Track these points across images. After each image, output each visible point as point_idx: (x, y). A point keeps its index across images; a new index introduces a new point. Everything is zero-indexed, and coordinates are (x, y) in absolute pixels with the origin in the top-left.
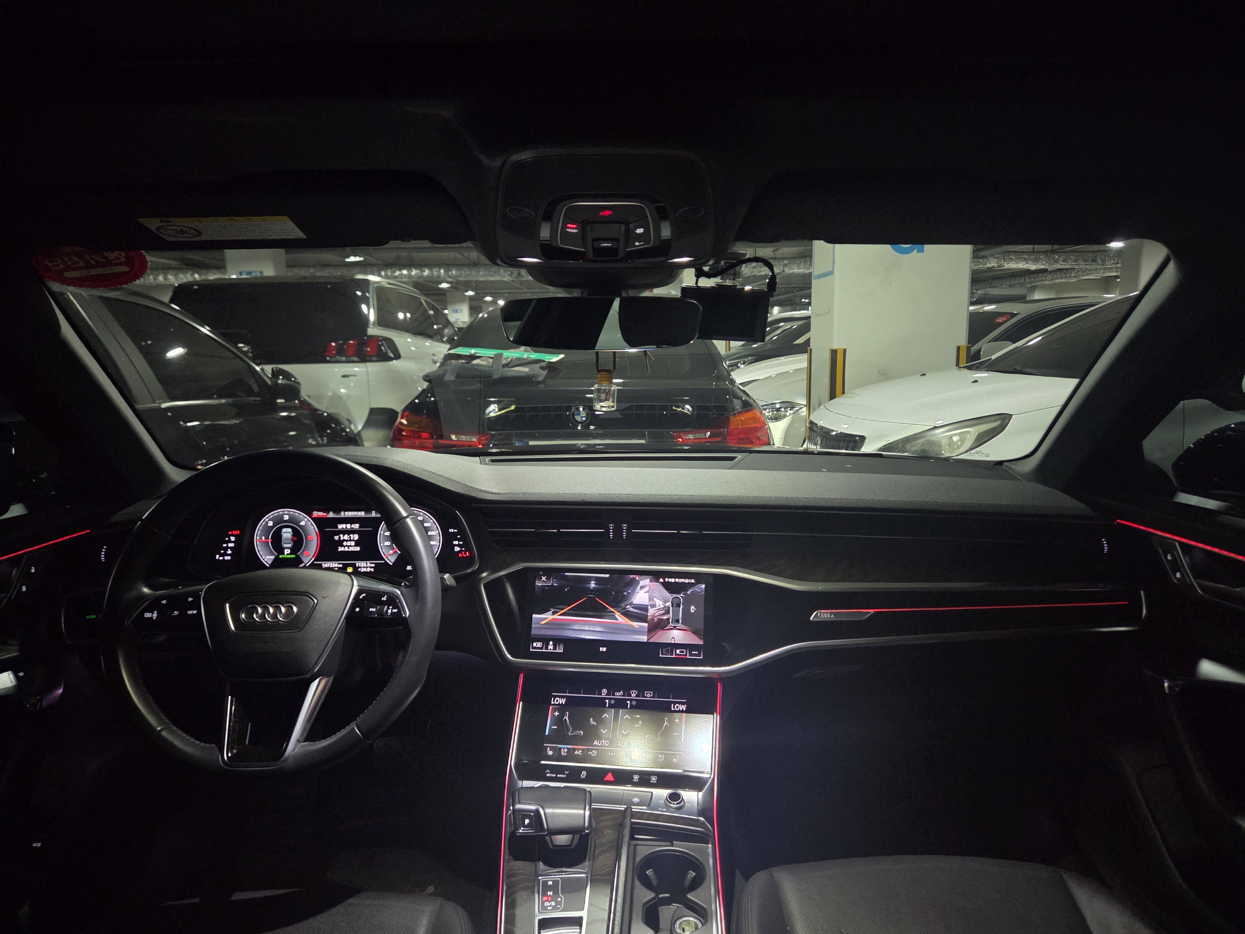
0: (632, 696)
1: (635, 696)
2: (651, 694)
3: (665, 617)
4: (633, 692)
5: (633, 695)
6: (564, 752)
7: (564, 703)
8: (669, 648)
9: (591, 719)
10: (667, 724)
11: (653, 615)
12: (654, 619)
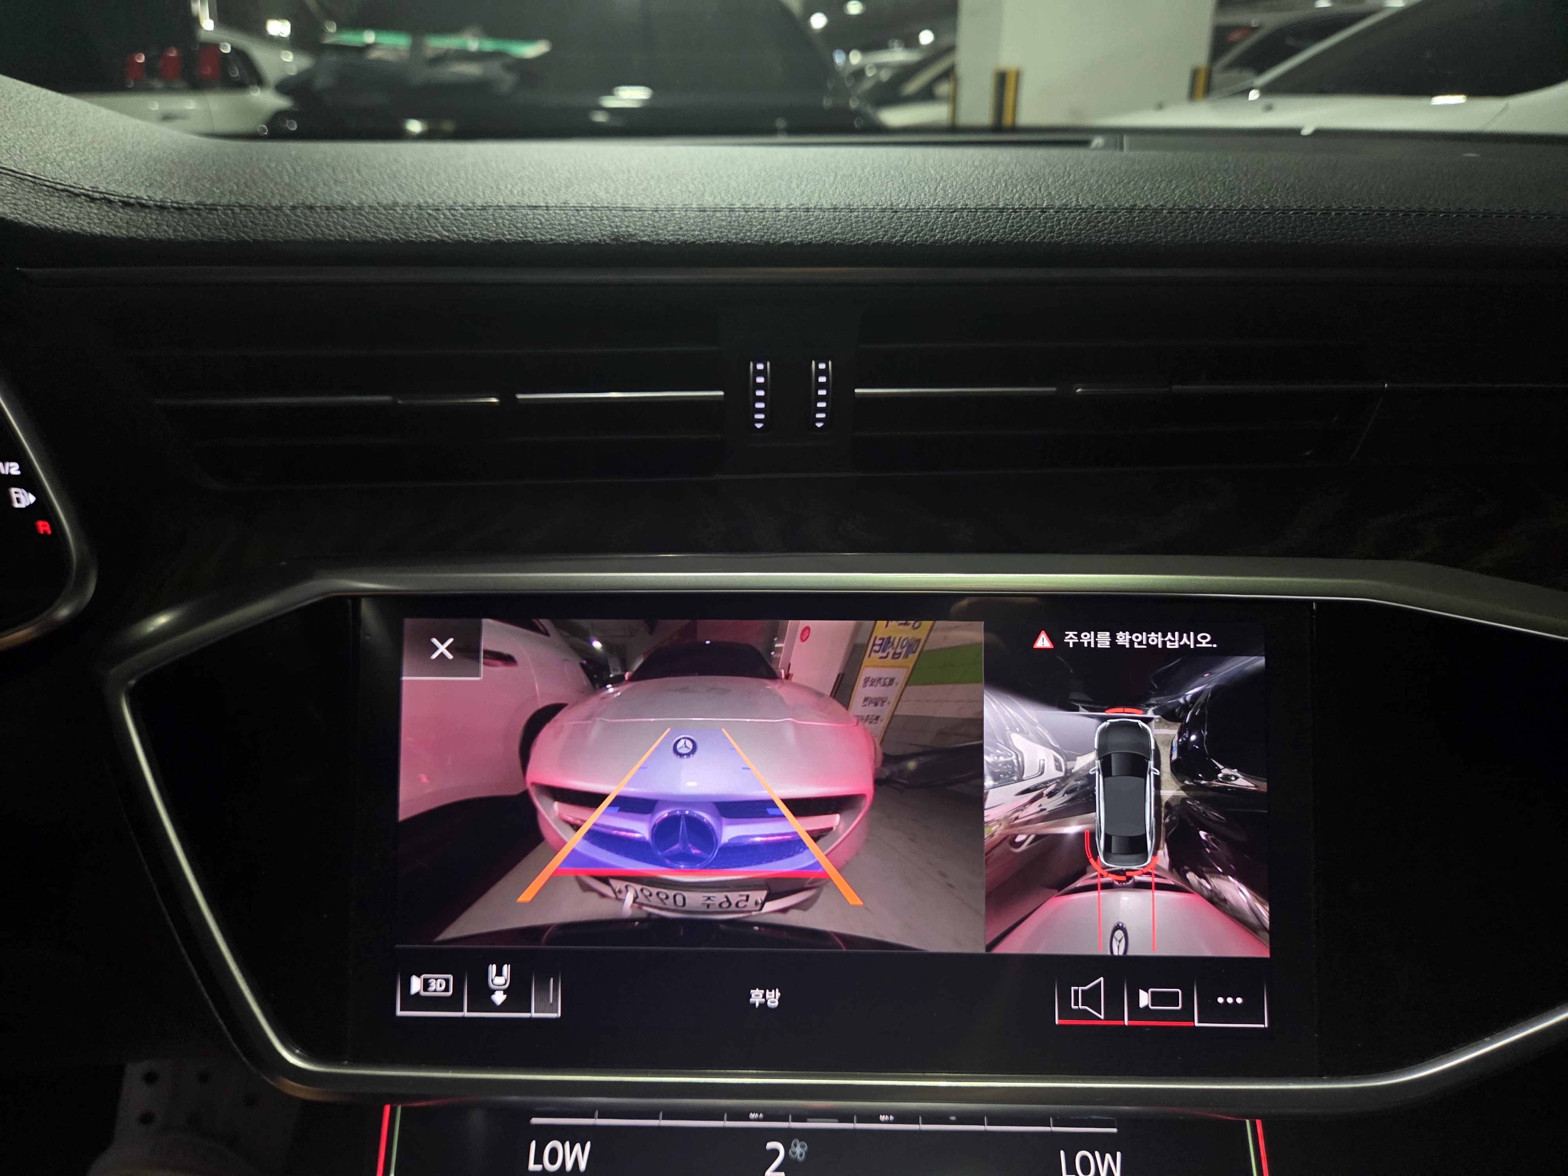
3: (1072, 829)
7: (583, 1166)
8: (1102, 979)
11: (1012, 823)
12: (1016, 836)
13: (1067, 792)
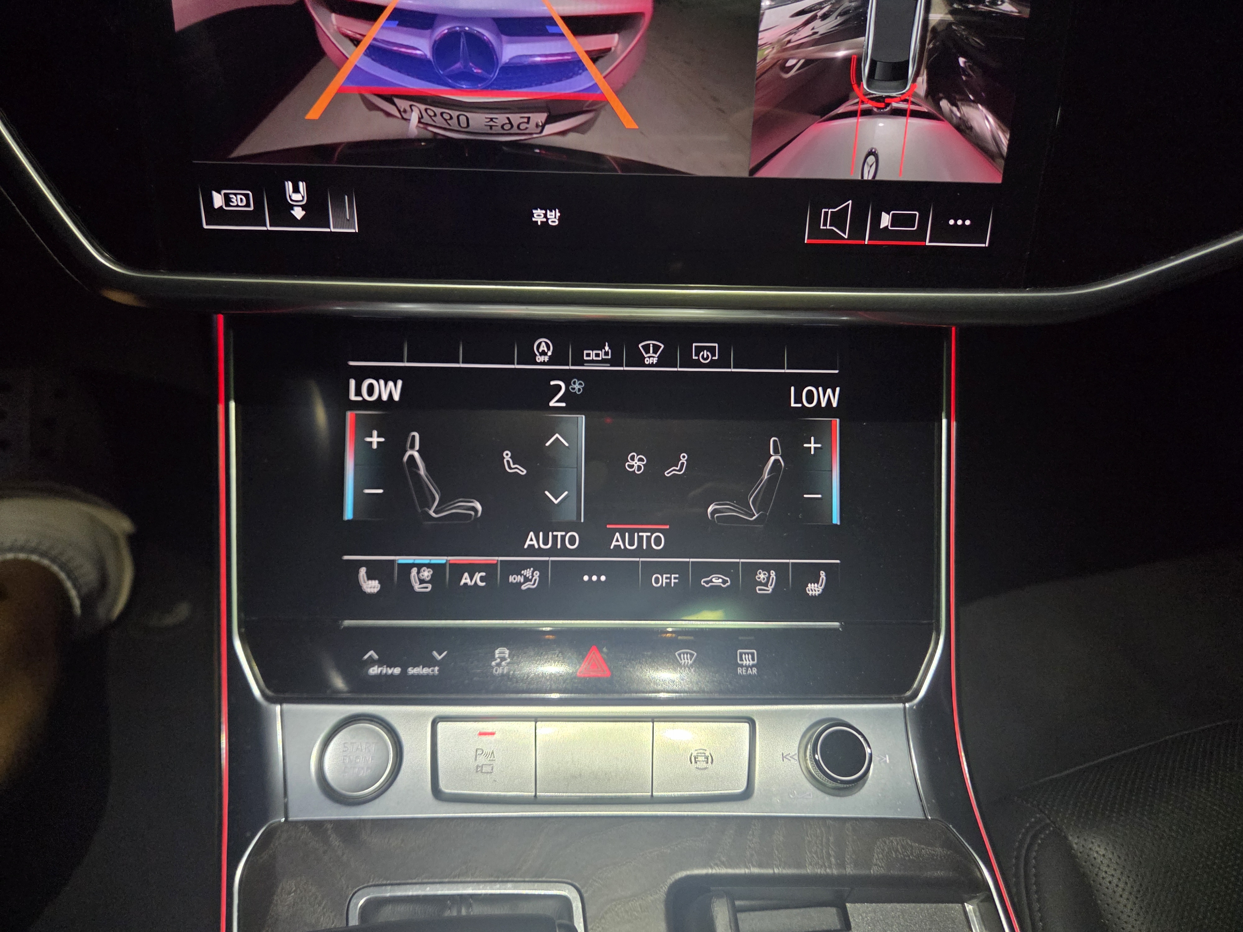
0: (647, 361)
1: (655, 361)
2: (712, 350)
3: (841, 53)
4: (646, 348)
5: (651, 359)
6: (422, 581)
7: (396, 398)
8: (850, 202)
9: (507, 456)
10: (776, 461)
11: (785, 46)
12: (786, 61)
13: (840, 15)
